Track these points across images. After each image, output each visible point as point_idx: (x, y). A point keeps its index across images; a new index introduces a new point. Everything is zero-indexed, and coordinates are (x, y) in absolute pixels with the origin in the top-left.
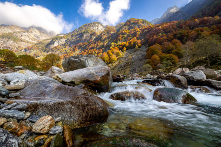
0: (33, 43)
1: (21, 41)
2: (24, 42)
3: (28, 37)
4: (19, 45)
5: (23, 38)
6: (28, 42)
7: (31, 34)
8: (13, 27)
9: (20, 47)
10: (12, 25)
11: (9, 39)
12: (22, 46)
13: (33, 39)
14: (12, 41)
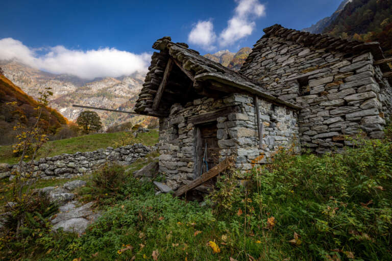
0: (127, 97)
1: (116, 97)
2: (118, 97)
3: (122, 90)
4: (114, 103)
5: (117, 92)
6: (122, 97)
7: (124, 86)
8: (106, 80)
9: (114, 105)
10: (105, 78)
11: (104, 96)
12: (116, 103)
13: (127, 92)
14: (107, 99)
